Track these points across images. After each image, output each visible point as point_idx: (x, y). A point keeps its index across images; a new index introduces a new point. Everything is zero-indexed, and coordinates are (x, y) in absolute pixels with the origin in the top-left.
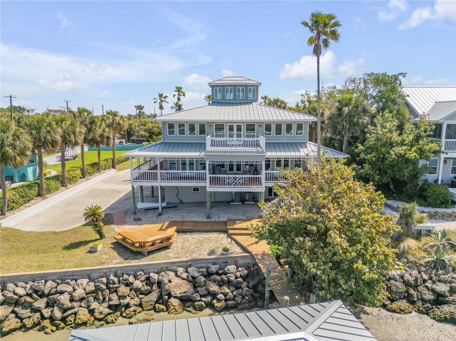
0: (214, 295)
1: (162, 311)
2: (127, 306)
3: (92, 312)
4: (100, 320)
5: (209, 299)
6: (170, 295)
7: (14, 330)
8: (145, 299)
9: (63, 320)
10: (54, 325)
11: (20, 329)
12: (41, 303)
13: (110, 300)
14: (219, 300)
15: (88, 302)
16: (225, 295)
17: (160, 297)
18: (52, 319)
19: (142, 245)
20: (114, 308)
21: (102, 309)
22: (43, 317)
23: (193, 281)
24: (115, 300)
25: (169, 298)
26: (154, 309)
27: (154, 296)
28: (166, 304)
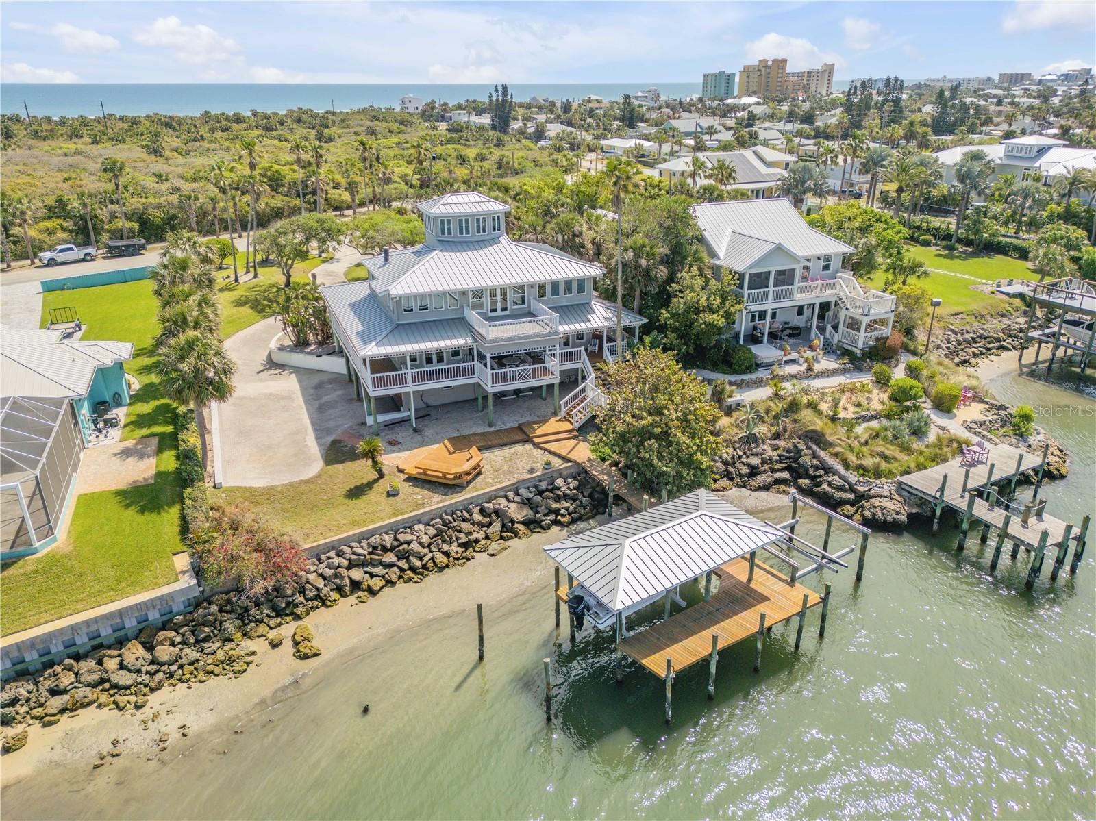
0: (557, 512)
1: (512, 538)
2: (477, 541)
3: (447, 554)
4: (458, 559)
5: (553, 517)
6: (513, 522)
7: (382, 588)
8: (489, 531)
9: (424, 567)
10: (418, 574)
11: (385, 586)
12: (390, 558)
13: (457, 538)
14: (563, 516)
15: (438, 545)
16: (567, 509)
17: (503, 526)
18: (413, 569)
19: (458, 476)
20: (465, 546)
21: (454, 549)
22: (402, 570)
23: (528, 503)
24: (464, 539)
25: (513, 524)
26: (502, 538)
27: (497, 526)
28: (512, 530)
